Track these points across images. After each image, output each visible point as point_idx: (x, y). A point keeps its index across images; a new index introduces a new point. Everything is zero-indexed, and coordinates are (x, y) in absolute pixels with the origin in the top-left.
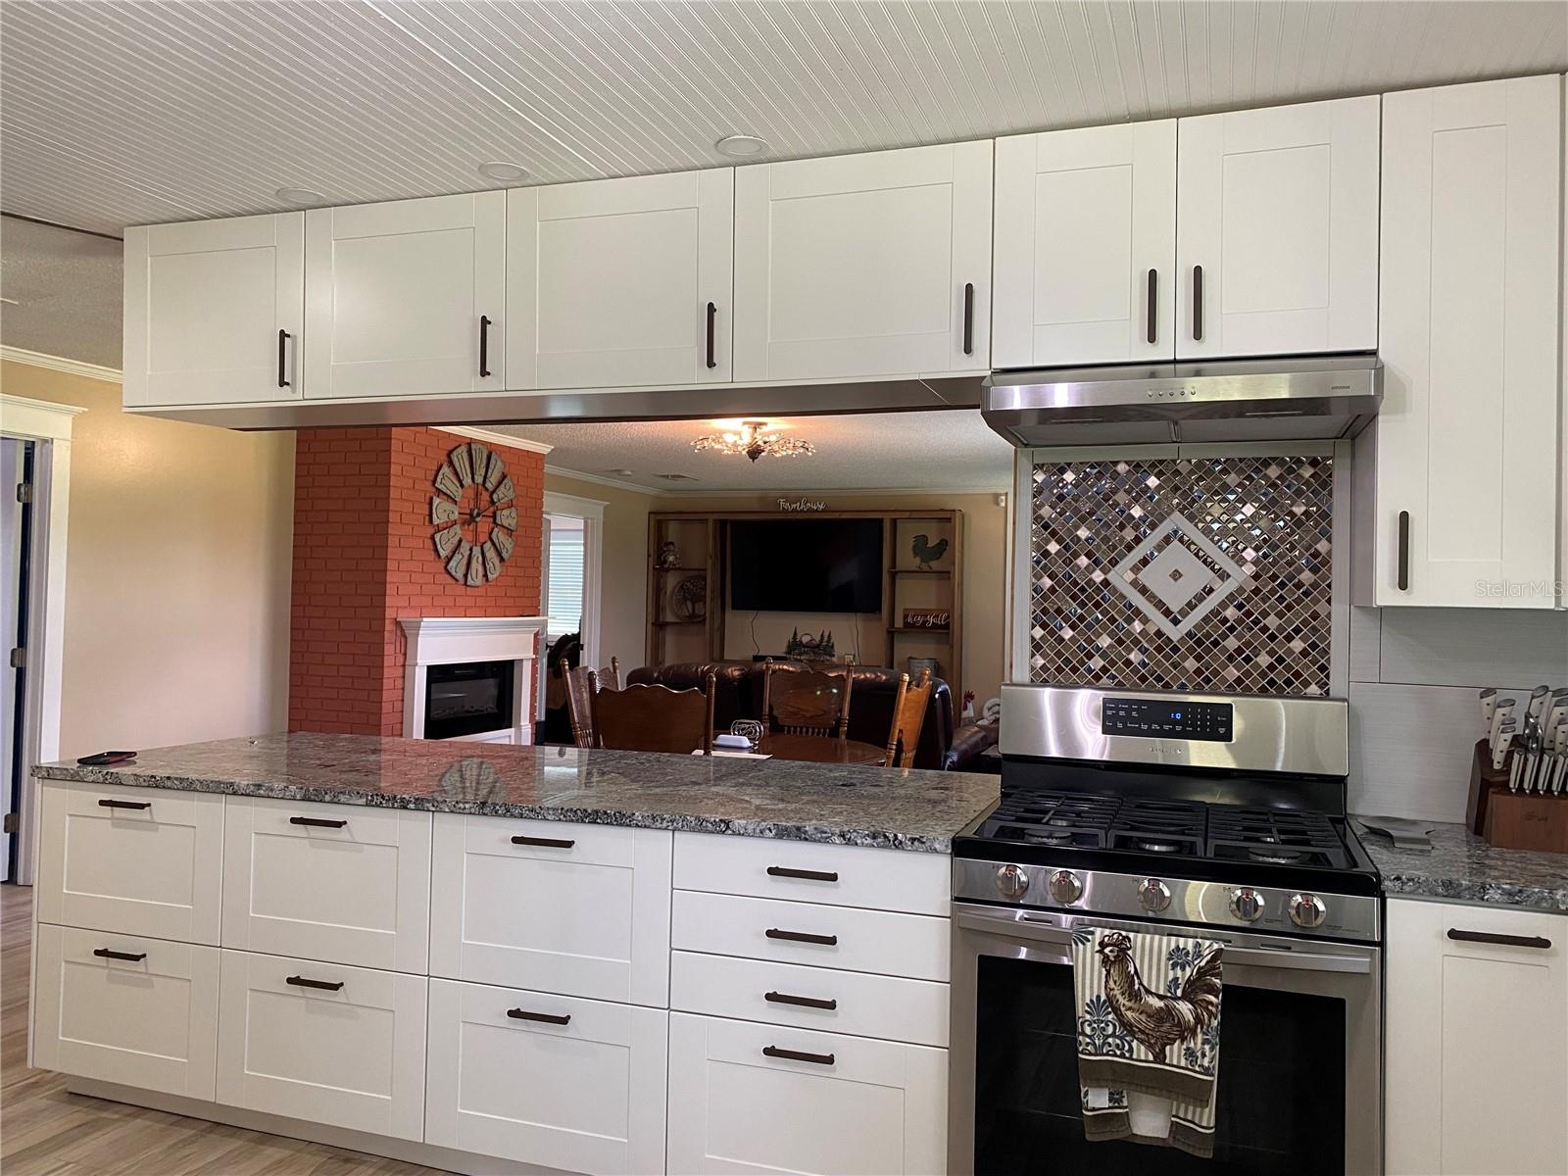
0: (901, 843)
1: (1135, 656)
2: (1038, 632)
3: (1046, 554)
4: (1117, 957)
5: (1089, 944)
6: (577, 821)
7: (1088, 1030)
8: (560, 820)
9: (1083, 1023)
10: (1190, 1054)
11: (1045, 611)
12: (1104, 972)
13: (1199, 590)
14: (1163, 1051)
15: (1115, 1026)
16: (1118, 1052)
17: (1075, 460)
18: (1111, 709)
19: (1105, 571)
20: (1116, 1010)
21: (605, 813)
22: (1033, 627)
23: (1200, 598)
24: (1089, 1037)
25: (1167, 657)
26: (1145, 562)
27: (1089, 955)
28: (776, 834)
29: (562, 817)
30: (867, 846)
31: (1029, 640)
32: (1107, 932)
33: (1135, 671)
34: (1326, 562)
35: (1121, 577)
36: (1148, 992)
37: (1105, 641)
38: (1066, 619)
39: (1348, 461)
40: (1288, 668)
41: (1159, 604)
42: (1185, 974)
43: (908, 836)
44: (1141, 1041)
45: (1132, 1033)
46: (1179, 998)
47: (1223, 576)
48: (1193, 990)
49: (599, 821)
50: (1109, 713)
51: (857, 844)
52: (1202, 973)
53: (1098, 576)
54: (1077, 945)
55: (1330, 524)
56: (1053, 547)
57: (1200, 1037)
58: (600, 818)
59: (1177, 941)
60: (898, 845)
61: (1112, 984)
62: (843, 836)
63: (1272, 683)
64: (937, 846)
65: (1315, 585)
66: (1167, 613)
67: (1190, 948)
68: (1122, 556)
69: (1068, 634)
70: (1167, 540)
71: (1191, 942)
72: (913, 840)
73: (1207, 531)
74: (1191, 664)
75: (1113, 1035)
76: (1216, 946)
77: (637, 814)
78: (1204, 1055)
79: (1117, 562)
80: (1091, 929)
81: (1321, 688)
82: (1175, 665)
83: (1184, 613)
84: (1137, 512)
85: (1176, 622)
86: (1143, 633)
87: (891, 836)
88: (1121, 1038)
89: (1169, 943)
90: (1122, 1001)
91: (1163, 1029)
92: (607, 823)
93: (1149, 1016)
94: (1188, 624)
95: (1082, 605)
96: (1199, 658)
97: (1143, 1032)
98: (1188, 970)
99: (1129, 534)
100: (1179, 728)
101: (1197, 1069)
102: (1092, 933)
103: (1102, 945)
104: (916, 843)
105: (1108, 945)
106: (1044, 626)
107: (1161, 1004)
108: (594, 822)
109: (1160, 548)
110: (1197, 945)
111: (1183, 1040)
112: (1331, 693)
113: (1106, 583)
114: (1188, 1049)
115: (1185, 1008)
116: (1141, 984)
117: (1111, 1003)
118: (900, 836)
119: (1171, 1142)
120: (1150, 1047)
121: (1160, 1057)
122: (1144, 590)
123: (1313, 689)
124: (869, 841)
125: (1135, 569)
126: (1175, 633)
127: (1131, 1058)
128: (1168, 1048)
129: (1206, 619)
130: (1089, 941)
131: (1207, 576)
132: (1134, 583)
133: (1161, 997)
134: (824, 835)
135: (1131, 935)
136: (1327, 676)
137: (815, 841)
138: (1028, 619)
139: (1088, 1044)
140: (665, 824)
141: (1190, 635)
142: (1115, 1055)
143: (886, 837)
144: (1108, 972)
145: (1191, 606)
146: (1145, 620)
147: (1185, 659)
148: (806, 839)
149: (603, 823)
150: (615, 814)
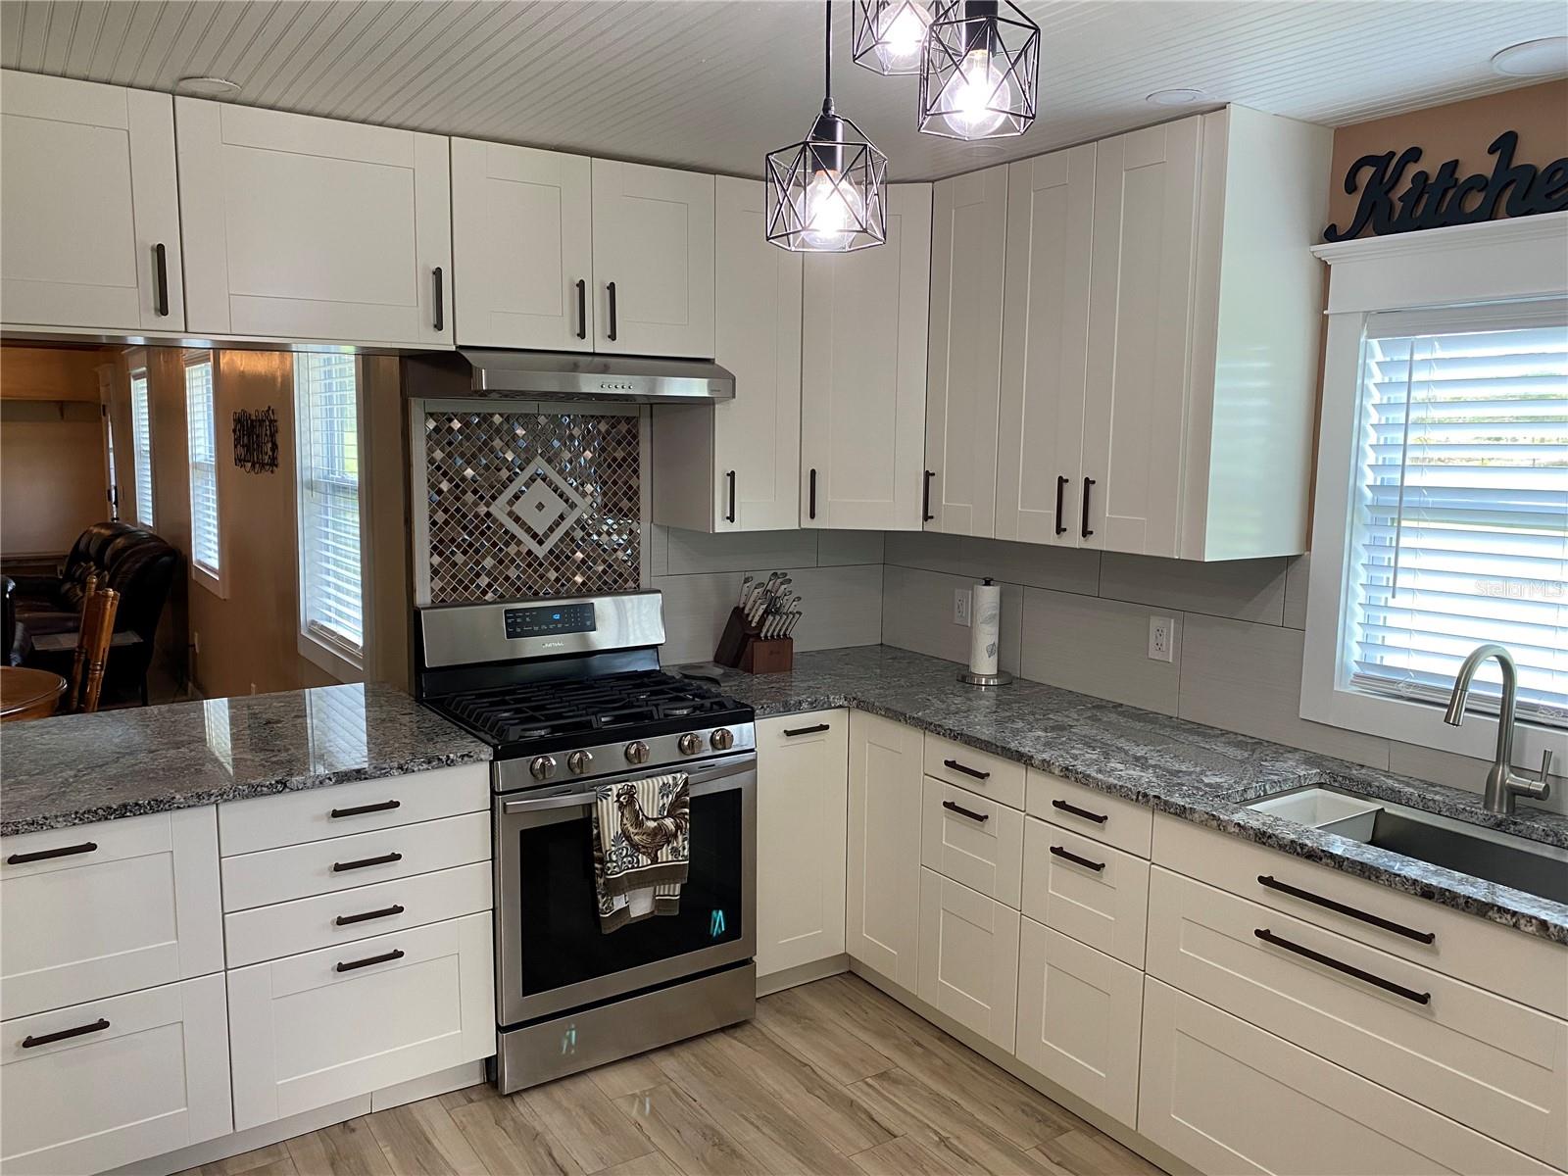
0: (452, 761)
1: (513, 573)
2: (436, 560)
3: (440, 492)
4: (628, 801)
5: (610, 798)
6: (99, 820)
7: (614, 858)
8: (74, 824)
9: (610, 854)
10: (675, 851)
11: (441, 541)
12: (620, 814)
13: (556, 517)
14: (656, 855)
15: (627, 849)
16: (630, 866)
17: (460, 410)
18: (511, 618)
19: (488, 505)
20: (628, 838)
21: (137, 804)
22: (432, 555)
23: (557, 524)
24: (615, 862)
25: (535, 571)
26: (517, 497)
27: (610, 806)
28: (336, 782)
29: (77, 821)
30: (423, 770)
31: (429, 567)
32: (619, 786)
33: (513, 584)
34: (636, 493)
35: (499, 509)
36: (648, 819)
37: (488, 562)
38: (459, 547)
39: (649, 420)
40: (615, 571)
41: (529, 530)
42: (667, 801)
43: (459, 754)
44: (644, 854)
45: (638, 850)
46: (665, 817)
47: (573, 506)
48: (672, 811)
49: (128, 814)
50: (510, 621)
51: (413, 771)
52: (678, 796)
53: (482, 510)
54: (601, 800)
55: (638, 466)
56: (445, 486)
57: (680, 838)
58: (131, 811)
59: (662, 780)
60: (450, 763)
61: (625, 821)
62: (402, 769)
63: (605, 583)
64: (483, 756)
65: (630, 510)
66: (535, 536)
67: (671, 782)
68: (500, 492)
69: (459, 558)
70: (532, 480)
71: (670, 777)
72: (463, 756)
73: (561, 472)
74: (552, 575)
75: (627, 856)
76: (684, 776)
77: (178, 797)
78: (684, 848)
79: (496, 498)
80: (608, 787)
81: (635, 583)
82: (541, 577)
83: (546, 535)
84: (510, 456)
85: (541, 543)
86: (518, 554)
87: (444, 758)
88: (631, 856)
89: (658, 782)
90: (632, 830)
91: (657, 840)
92: (141, 814)
93: (649, 835)
94: (549, 544)
95: (470, 534)
96: (557, 569)
97: (643, 847)
98: (670, 796)
99: (504, 474)
100: (559, 626)
101: (680, 858)
102: (610, 790)
103: (619, 796)
104: (466, 759)
105: (622, 795)
106: (441, 554)
107: (656, 824)
108: (123, 816)
109: (527, 485)
110: (674, 778)
111: (669, 843)
112: (641, 586)
113: (488, 515)
114: (673, 848)
115: (669, 823)
116: (643, 815)
117: (624, 833)
118: (451, 756)
119: (656, 913)
120: (648, 855)
121: (655, 860)
122: (517, 519)
123: (631, 584)
124: (425, 766)
125: (511, 503)
126: (541, 552)
127: (638, 867)
128: (659, 852)
129: (561, 540)
130: (609, 795)
131: (562, 506)
132: (510, 514)
133: (654, 820)
134: (383, 771)
135: (634, 783)
136: (638, 574)
137: (375, 777)
138: (428, 548)
139: (614, 867)
140: (213, 799)
141: (551, 552)
142: (629, 869)
143: (440, 759)
144: (622, 813)
145: (551, 529)
146: (519, 543)
147: (548, 570)
148: (366, 779)
149: (135, 815)
150: (149, 803)
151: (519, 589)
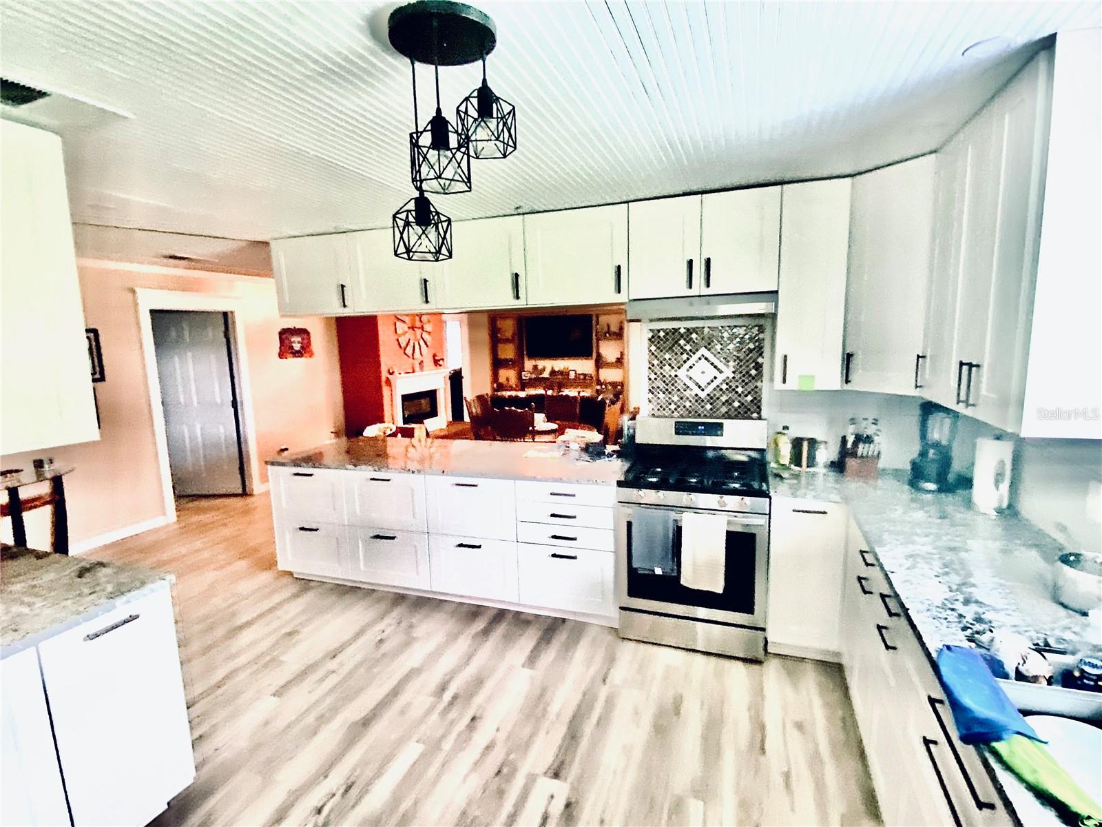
1: (688, 404)
2: (650, 396)
3: (653, 365)
6: (478, 477)
11: (652, 387)
13: (712, 378)
17: (665, 327)
19: (676, 371)
22: (648, 393)
23: (712, 381)
25: (699, 404)
26: (691, 367)
28: (552, 481)
31: (647, 399)
33: (687, 410)
34: (761, 366)
35: (682, 373)
37: (676, 398)
38: (661, 390)
40: (746, 407)
41: (697, 384)
43: (601, 480)
47: (722, 372)
50: (677, 427)
51: (582, 484)
53: (673, 373)
55: (763, 351)
56: (656, 362)
60: (597, 484)
62: (577, 481)
63: (739, 413)
64: (611, 484)
65: (756, 375)
66: (700, 387)
68: (682, 365)
69: (661, 395)
70: (699, 359)
72: (603, 482)
73: (715, 355)
74: (708, 407)
79: (681, 368)
81: (758, 415)
82: (703, 407)
83: (706, 387)
84: (688, 348)
85: (703, 390)
86: (691, 395)
87: (595, 481)
94: (708, 391)
95: (667, 385)
96: (711, 404)
99: (685, 357)
100: (702, 432)
106: (652, 393)
108: (485, 477)
109: (697, 362)
112: (761, 417)
113: (676, 376)
118: (598, 481)
122: (691, 378)
123: (755, 416)
124: (587, 482)
125: (688, 370)
126: (703, 395)
129: (714, 389)
131: (716, 372)
132: (687, 376)
134: (570, 481)
136: (760, 410)
137: (566, 482)
138: (646, 391)
141: (708, 395)
145: (709, 384)
146: (691, 390)
147: (706, 404)
148: (563, 482)
151: (690, 412)
